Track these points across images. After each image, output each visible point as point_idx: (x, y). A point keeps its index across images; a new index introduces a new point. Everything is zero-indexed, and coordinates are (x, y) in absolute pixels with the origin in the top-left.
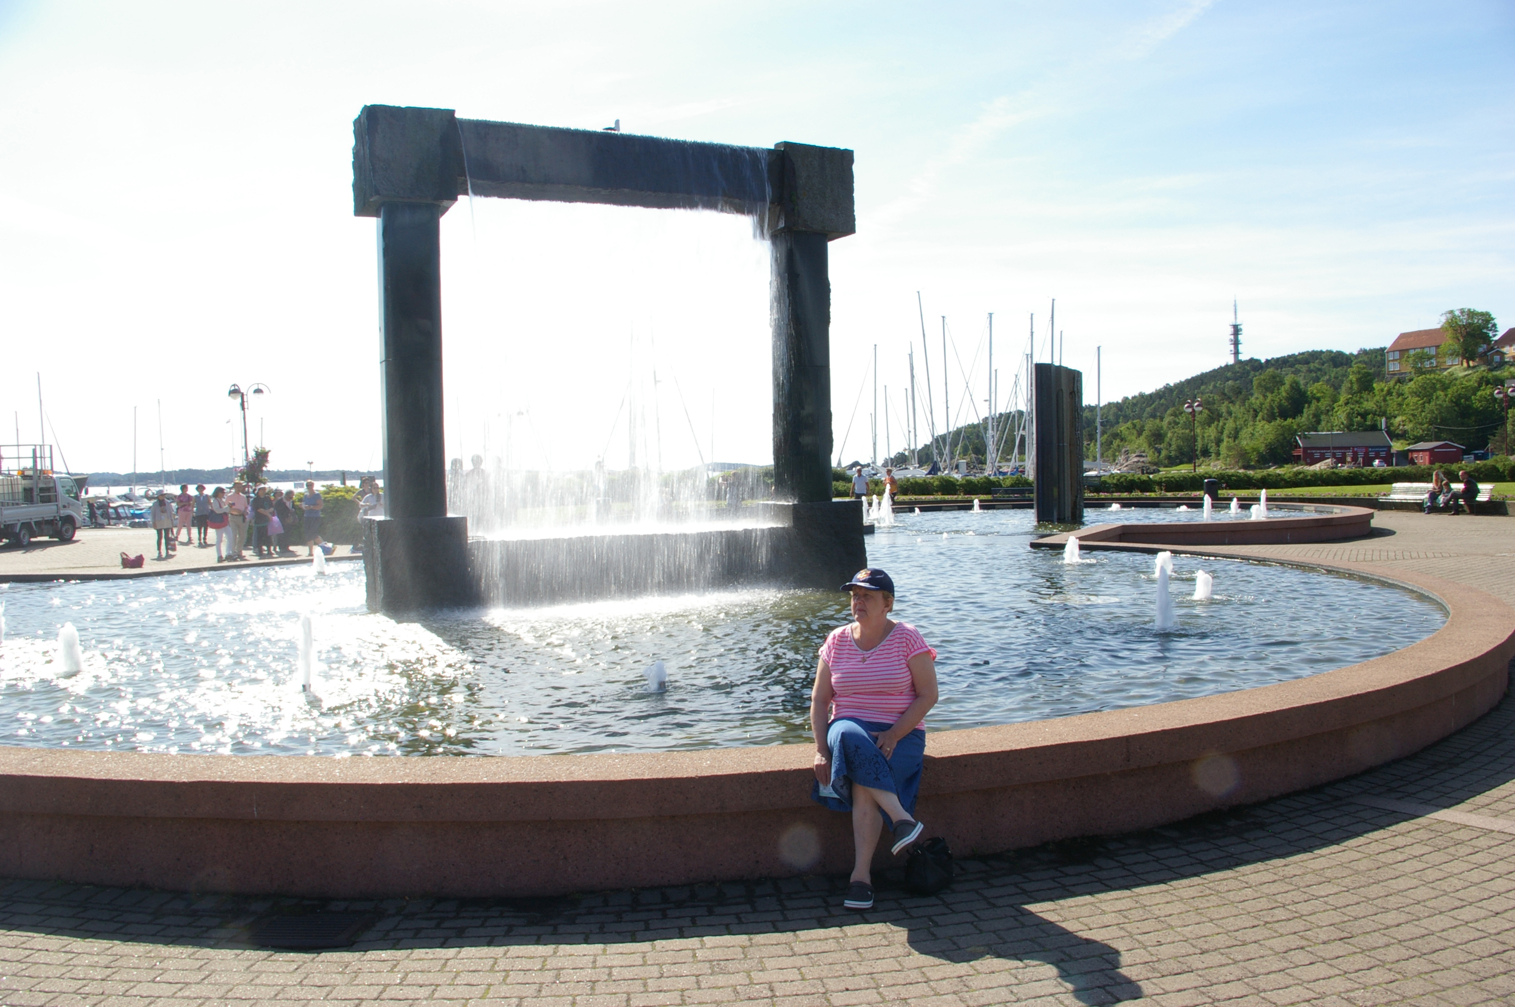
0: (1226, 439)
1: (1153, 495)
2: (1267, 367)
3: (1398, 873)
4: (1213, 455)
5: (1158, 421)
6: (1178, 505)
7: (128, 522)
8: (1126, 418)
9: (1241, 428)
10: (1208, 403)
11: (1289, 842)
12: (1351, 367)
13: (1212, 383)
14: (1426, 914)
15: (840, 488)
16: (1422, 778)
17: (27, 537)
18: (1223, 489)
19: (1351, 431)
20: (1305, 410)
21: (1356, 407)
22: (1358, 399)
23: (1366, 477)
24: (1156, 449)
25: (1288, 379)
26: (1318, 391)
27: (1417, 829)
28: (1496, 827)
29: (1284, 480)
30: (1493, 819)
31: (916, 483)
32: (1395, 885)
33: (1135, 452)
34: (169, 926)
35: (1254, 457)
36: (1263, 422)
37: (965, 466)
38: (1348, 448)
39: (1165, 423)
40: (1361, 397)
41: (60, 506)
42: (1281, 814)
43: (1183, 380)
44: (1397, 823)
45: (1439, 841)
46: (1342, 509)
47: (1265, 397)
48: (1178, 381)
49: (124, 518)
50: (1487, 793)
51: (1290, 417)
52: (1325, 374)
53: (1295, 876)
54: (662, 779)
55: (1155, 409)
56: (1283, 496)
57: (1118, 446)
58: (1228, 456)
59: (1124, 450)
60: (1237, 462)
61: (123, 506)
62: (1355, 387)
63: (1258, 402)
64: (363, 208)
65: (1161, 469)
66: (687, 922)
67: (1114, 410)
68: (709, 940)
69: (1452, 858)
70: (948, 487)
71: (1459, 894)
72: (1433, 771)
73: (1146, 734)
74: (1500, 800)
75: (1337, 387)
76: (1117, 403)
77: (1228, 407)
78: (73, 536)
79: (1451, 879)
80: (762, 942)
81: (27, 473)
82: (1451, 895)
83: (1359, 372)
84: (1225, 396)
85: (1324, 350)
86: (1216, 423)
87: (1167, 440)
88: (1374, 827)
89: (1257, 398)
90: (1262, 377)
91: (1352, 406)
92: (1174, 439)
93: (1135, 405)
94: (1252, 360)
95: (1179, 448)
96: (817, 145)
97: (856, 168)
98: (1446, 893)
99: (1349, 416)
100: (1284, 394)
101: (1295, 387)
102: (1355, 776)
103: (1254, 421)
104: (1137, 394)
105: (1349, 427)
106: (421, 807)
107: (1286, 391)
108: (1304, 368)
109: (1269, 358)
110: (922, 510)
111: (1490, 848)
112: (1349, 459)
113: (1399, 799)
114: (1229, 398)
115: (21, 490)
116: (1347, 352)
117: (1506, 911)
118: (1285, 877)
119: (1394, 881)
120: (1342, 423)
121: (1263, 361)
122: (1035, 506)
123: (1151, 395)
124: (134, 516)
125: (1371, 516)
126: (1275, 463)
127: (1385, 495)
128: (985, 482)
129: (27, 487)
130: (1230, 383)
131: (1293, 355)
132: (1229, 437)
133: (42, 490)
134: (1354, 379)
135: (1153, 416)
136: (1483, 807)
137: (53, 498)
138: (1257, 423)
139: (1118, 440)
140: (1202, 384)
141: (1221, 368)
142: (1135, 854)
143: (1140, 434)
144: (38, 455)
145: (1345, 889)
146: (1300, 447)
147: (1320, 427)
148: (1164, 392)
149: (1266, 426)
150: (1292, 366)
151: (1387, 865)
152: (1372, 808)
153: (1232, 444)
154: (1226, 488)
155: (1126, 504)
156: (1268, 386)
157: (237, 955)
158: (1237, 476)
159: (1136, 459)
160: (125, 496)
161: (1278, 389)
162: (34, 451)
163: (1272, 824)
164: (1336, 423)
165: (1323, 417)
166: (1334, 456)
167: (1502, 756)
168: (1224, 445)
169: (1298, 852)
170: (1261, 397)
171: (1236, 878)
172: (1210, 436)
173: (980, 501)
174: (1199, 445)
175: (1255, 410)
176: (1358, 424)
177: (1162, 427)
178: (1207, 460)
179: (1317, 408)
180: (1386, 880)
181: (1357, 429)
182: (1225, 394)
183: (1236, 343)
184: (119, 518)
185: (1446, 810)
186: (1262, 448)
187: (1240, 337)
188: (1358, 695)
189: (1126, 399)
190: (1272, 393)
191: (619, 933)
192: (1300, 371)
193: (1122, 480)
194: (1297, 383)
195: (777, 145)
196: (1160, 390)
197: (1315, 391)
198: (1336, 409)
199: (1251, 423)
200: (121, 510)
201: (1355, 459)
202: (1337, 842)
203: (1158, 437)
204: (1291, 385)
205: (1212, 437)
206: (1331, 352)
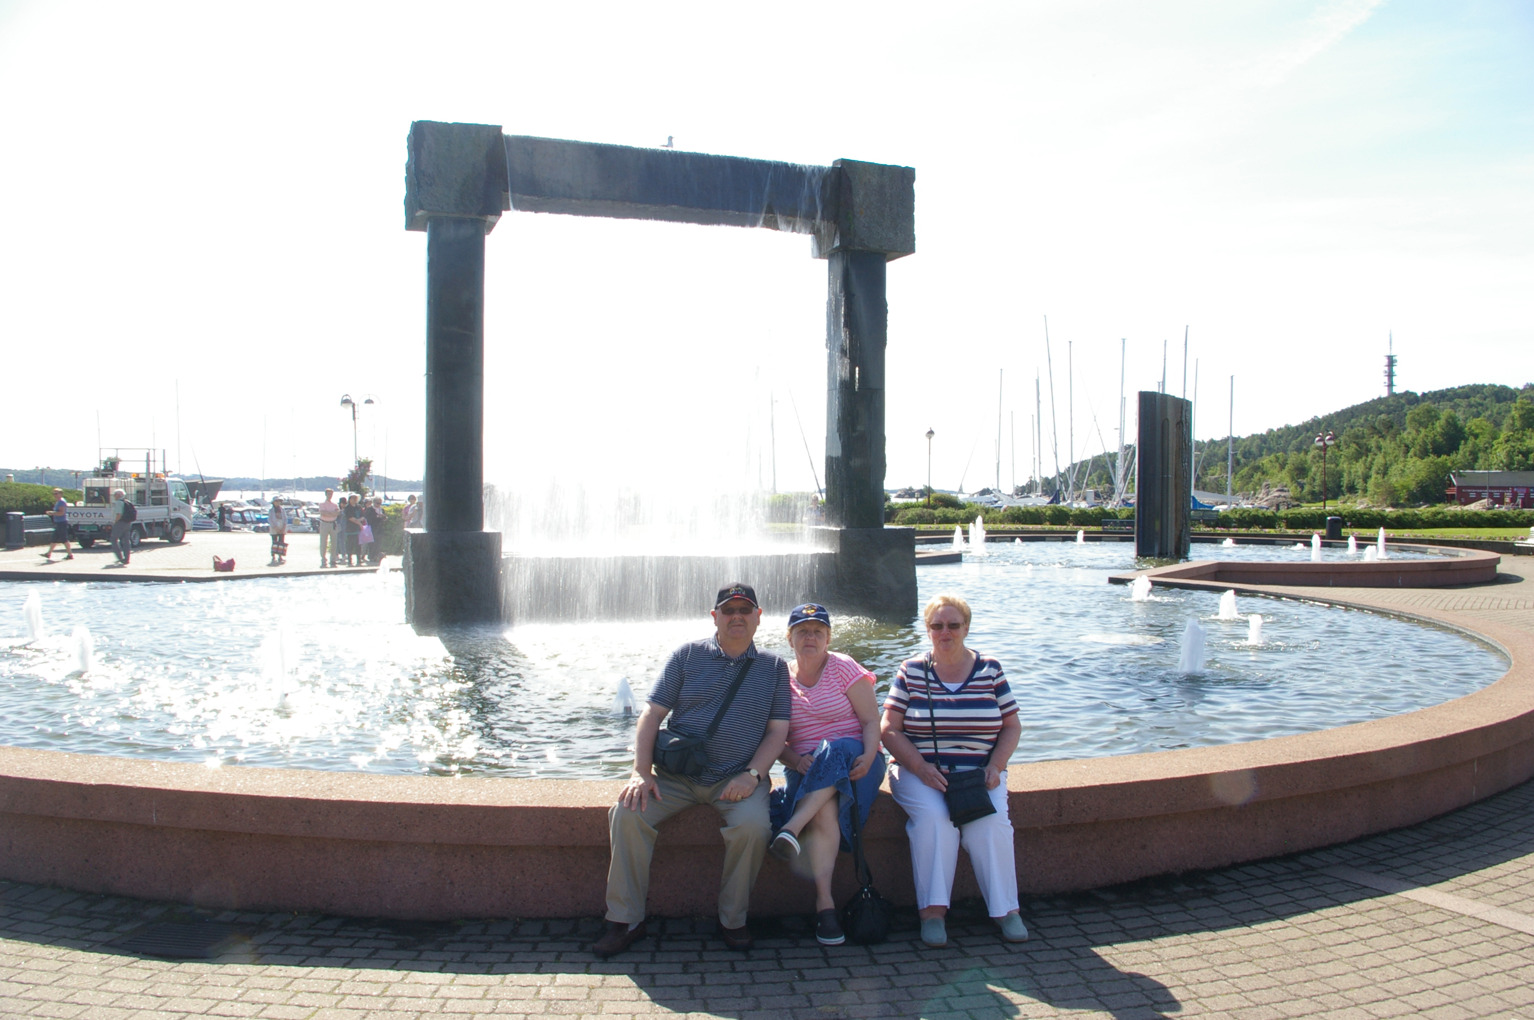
0: (1374, 476)
1: (1272, 531)
2: (1423, 401)
3: (1331, 956)
4: (1360, 491)
5: (1302, 454)
6: (1295, 543)
7: (253, 527)
8: (1270, 450)
9: (1391, 465)
10: (1357, 437)
11: (1232, 913)
12: (1515, 402)
13: (1364, 416)
14: (1339, 1006)
15: (949, 515)
16: (1415, 851)
17: (137, 538)
18: (1347, 527)
19: (1511, 470)
20: (1461, 447)
21: (1518, 445)
22: (1519, 436)
23: (1512, 520)
24: (1299, 484)
25: (1444, 415)
26: (1477, 427)
27: (1380, 908)
28: (1469, 911)
29: (1422, 520)
30: (1470, 902)
31: (1028, 512)
32: (1322, 970)
33: (1276, 487)
34: (58, 926)
35: (1404, 494)
36: (1415, 459)
37: (1093, 495)
38: (1507, 488)
39: (1309, 457)
40: (1523, 435)
41: (171, 508)
42: (1238, 883)
43: (1332, 412)
44: (1361, 899)
45: (1397, 924)
46: (1467, 553)
47: (1418, 432)
48: (1327, 414)
49: (249, 522)
50: (1480, 871)
51: (1445, 453)
52: (1487, 409)
53: (1216, 952)
54: (548, 808)
55: (1301, 442)
56: (1412, 537)
57: (1259, 479)
58: (1375, 493)
59: (1264, 483)
60: (1385, 500)
61: (249, 510)
62: (1518, 424)
63: (1410, 437)
64: (412, 224)
65: (1303, 505)
66: (551, 957)
67: (1258, 441)
68: (562, 978)
69: (1401, 943)
70: (1060, 517)
71: (1388, 986)
72: (1432, 844)
73: (1081, 788)
74: (1491, 880)
75: (1497, 424)
76: (1262, 435)
77: (1378, 442)
78: (182, 538)
79: (1388, 967)
80: (614, 984)
81: (141, 476)
82: (1379, 985)
83: (1522, 408)
84: (1375, 430)
85: (1487, 384)
86: (1364, 458)
87: (1311, 474)
88: (1333, 902)
89: (1409, 433)
90: (1416, 411)
91: (1513, 444)
92: (1319, 474)
93: (1280, 437)
94: (1407, 393)
95: (1324, 483)
96: (876, 162)
97: (916, 186)
98: (1374, 983)
99: (1510, 455)
100: (1439, 430)
101: (1452, 423)
102: (1340, 845)
103: (1406, 457)
104: (1282, 426)
105: (1509, 466)
106: (309, 822)
107: (1441, 426)
108: (1464, 403)
109: (1426, 392)
110: (1024, 539)
111: (1451, 934)
112: (1507, 500)
113: (1378, 873)
114: (1379, 432)
115: (134, 492)
116: (1512, 386)
117: (1431, 1008)
118: (1204, 953)
119: (1323, 965)
120: (1502, 462)
121: (1419, 394)
122: (1135, 540)
123: (1297, 428)
124: (260, 520)
125: (1498, 561)
126: (1426, 502)
127: (1522, 539)
128: (1099, 513)
129: (142, 489)
130: (1383, 416)
131: (1452, 389)
132: (1378, 473)
133: (154, 492)
134: (1517, 415)
135: (1298, 449)
136: (1467, 887)
137: (164, 501)
138: (1409, 459)
139: (1259, 474)
140: (1352, 417)
141: (1373, 401)
142: (1056, 916)
143: (1282, 467)
144: (151, 458)
145: (1264, 971)
146: (1454, 486)
147: (1477, 465)
148: (1311, 425)
149: (1419, 463)
150: (1450, 400)
151: (1325, 946)
152: (1343, 881)
153: (1380, 481)
154: (1350, 527)
155: (1240, 540)
156: (1422, 420)
157: (103, 959)
158: (1369, 514)
159: (1277, 494)
160: (254, 501)
161: (1433, 424)
162: (148, 455)
163: (1224, 892)
164: (1495, 461)
165: (1480, 455)
166: (1491, 496)
167: (1519, 831)
168: (1371, 482)
169: (1235, 925)
170: (1414, 432)
171: (1150, 951)
172: (1357, 472)
173: (1085, 532)
174: (1345, 481)
175: (1406, 446)
176: (1519, 463)
177: (1306, 461)
178: (1353, 496)
179: (1475, 445)
180: (1315, 964)
181: (1517, 469)
182: (1375, 428)
183: (1390, 375)
184: (244, 521)
185: (1423, 889)
186: (1413, 486)
187: (1395, 369)
188: (1344, 756)
189: (1271, 431)
190: (1426, 427)
191: (478, 963)
192: (1459, 405)
193: (1245, 515)
194: (1453, 418)
195: (835, 162)
196: (1307, 423)
197: (1473, 428)
198: (1495, 446)
199: (1402, 459)
200: (246, 515)
201: (1513, 500)
202: (1281, 917)
203: (1301, 471)
204: (1447, 421)
205: (1360, 473)
206: (1494, 386)
